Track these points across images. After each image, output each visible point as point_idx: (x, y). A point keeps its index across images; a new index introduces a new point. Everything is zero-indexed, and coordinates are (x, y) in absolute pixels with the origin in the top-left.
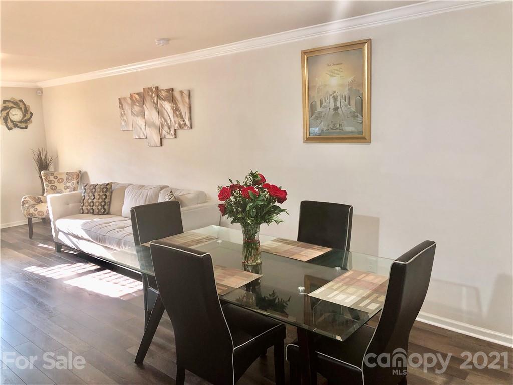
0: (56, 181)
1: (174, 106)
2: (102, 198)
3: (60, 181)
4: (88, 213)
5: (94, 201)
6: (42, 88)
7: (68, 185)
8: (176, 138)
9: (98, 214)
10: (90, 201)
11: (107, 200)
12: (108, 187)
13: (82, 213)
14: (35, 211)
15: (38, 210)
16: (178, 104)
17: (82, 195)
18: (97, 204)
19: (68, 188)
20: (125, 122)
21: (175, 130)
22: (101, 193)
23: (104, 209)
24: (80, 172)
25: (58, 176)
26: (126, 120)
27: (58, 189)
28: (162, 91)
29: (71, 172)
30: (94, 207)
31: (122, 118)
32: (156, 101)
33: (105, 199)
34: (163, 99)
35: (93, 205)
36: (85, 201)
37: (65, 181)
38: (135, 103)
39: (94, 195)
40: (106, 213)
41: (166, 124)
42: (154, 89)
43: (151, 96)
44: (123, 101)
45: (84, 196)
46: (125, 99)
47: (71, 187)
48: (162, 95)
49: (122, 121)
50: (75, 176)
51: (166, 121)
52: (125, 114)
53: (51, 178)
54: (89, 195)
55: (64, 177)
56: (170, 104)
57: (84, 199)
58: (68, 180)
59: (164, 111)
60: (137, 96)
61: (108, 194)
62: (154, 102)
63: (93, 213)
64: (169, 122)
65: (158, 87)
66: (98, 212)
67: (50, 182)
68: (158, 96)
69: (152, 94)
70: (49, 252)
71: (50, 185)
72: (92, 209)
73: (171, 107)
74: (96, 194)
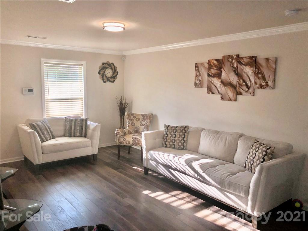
0: (135, 119)
1: (257, 70)
2: (182, 138)
3: (138, 120)
4: (170, 147)
5: (176, 139)
6: (125, 56)
7: (143, 123)
8: (254, 95)
9: (178, 149)
10: (172, 138)
11: (185, 139)
12: (186, 129)
13: (166, 147)
14: (124, 140)
15: (126, 140)
16: (261, 68)
17: (165, 133)
18: (178, 141)
19: (143, 125)
20: (200, 81)
21: (254, 89)
22: (181, 134)
23: (183, 145)
24: (152, 114)
25: (136, 116)
26: (201, 80)
27: (136, 125)
28: (244, 59)
29: (145, 114)
30: (175, 144)
31: (197, 78)
32: (235, 66)
33: (184, 138)
34: (244, 64)
35: (174, 142)
36: (167, 138)
37: (141, 120)
38: (213, 67)
39: (175, 135)
40: (184, 149)
41: (244, 84)
42: (235, 57)
43: (231, 62)
44: (199, 66)
45: (167, 134)
46: (202, 64)
47: (145, 124)
48: (244, 61)
49: (196, 80)
50: (148, 117)
51: (244, 81)
52: (200, 75)
53: (132, 117)
54: (171, 134)
55: (141, 117)
56: (252, 69)
57: (167, 136)
58: (143, 120)
59: (244, 73)
60: (215, 62)
61: (186, 134)
62: (233, 67)
63: (174, 148)
64: (248, 82)
65: (239, 55)
66: (179, 148)
67: (131, 120)
68: (239, 62)
69: (232, 60)
70: (140, 174)
71: (131, 122)
72: (174, 145)
73: (253, 70)
74: (176, 133)
